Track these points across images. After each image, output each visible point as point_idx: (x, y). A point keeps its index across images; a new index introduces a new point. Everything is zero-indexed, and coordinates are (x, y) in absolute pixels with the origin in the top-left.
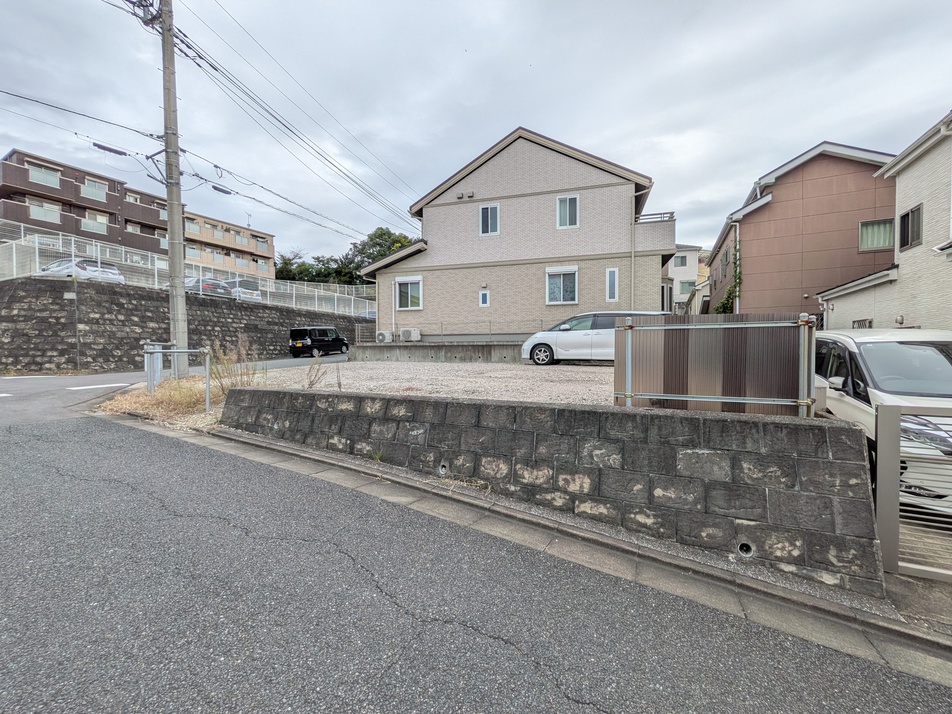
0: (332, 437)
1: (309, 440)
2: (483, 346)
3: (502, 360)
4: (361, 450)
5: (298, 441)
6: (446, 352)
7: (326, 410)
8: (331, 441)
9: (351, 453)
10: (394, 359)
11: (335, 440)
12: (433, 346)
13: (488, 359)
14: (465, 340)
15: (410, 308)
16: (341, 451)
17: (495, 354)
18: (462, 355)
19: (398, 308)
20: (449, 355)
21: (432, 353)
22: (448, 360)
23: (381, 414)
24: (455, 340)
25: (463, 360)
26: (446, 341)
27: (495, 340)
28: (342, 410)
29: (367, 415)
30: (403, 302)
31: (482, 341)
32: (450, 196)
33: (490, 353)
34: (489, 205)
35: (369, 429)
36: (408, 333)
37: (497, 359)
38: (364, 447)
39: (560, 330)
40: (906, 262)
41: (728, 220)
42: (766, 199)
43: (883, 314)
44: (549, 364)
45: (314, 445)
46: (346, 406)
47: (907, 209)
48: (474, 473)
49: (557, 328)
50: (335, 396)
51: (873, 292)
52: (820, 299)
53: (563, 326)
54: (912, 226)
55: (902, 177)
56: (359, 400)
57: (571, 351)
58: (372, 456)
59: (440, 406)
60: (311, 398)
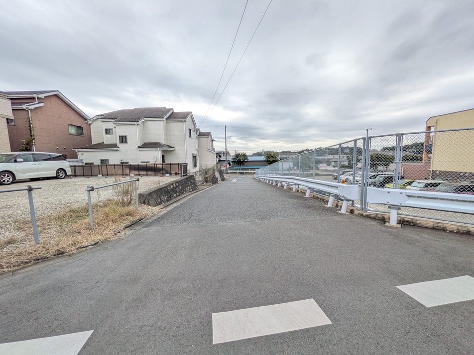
0: (174, 195)
5: (170, 199)
7: (170, 189)
9: (177, 196)
23: (176, 186)
35: (176, 190)
39: (16, 161)
40: (122, 147)
41: (24, 107)
42: (42, 105)
43: (114, 158)
44: (12, 183)
45: (173, 199)
46: (172, 187)
47: (122, 135)
48: (186, 191)
49: (14, 160)
50: (169, 185)
51: (108, 152)
52: (76, 150)
53: (18, 160)
54: (123, 139)
55: (118, 126)
56: (172, 184)
57: (27, 174)
58: (179, 195)
59: (180, 181)
60: (166, 187)
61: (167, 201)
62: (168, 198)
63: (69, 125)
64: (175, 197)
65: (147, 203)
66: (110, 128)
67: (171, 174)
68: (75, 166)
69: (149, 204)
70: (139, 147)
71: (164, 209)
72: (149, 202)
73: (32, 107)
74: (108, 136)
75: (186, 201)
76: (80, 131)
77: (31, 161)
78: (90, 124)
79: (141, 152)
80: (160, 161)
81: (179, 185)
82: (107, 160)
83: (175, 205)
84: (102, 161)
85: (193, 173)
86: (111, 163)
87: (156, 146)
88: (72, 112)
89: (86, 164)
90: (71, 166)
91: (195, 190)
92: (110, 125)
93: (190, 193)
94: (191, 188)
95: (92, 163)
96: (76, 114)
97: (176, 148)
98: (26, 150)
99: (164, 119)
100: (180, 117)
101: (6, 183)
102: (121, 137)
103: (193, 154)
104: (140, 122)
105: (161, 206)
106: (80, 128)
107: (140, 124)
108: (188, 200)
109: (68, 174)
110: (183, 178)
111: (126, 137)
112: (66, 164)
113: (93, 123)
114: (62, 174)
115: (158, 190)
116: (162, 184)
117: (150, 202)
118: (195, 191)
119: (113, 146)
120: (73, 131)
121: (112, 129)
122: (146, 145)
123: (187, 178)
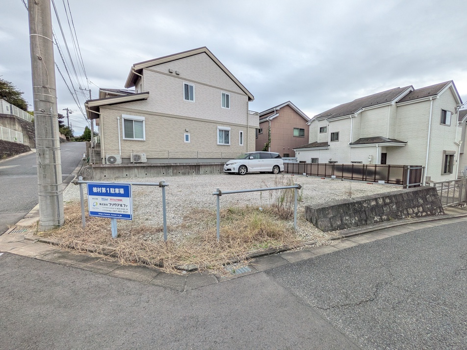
0: (374, 218)
1: (368, 222)
2: (195, 166)
3: (205, 173)
4: (384, 219)
5: (364, 224)
6: (173, 170)
7: (368, 207)
8: (375, 219)
9: (382, 221)
10: (133, 176)
11: (376, 219)
12: (164, 166)
13: (198, 173)
14: (184, 162)
15: (134, 139)
16: (379, 222)
17: (202, 170)
18: (183, 171)
19: (124, 138)
20: (175, 171)
21: (164, 170)
22: (174, 174)
23: (383, 204)
24: (178, 162)
25: (184, 174)
26: (172, 162)
27: (201, 162)
28: (373, 205)
29: (380, 205)
30: (129, 134)
31: (194, 162)
32: (164, 68)
33: (199, 170)
34: (190, 84)
35: (383, 210)
36: (138, 157)
37: (203, 172)
38: (384, 217)
39: (249, 159)
40: (332, 145)
41: (267, 119)
42: (278, 115)
43: (323, 157)
44: (246, 174)
45: (371, 224)
46: (373, 203)
47: (334, 132)
48: (408, 214)
49: (248, 158)
50: (368, 200)
51: (319, 151)
52: (295, 150)
53: (251, 158)
54: (335, 136)
55: (331, 123)
56: (376, 199)
57: (254, 168)
58: (388, 220)
59: (395, 196)
60: (359, 203)
61: (357, 225)
62: (360, 220)
63: (294, 128)
64: (376, 222)
65: (314, 222)
66: (325, 126)
67: (388, 182)
68: (288, 164)
69: (316, 225)
70: (350, 144)
71: (337, 242)
72: (317, 221)
73: (271, 118)
74: (322, 134)
75: (391, 238)
76: (302, 133)
77: (258, 159)
78: (309, 125)
79: (352, 150)
80: (378, 161)
81: (391, 202)
82: (317, 159)
83: (363, 240)
84: (314, 160)
85: (435, 184)
86: (320, 162)
87: (374, 141)
88: (298, 117)
89: (300, 162)
90: (284, 164)
91: (433, 214)
92: (324, 123)
93: (416, 220)
94: (424, 211)
95: (305, 162)
96: (301, 118)
97: (408, 144)
98: (265, 150)
99: (393, 103)
100: (426, 93)
101: (242, 174)
102: (333, 134)
103: (445, 152)
104: (356, 114)
105: (336, 234)
106: (302, 130)
107: (356, 116)
108: (398, 238)
109: (281, 170)
110: (408, 190)
111: (337, 134)
112: (280, 162)
113: (312, 124)
114: (276, 171)
115: (340, 206)
116: (357, 196)
117: (319, 223)
118: (430, 218)
119: (325, 144)
120: (296, 133)
121: (326, 127)
122: (362, 141)
123: (415, 193)
